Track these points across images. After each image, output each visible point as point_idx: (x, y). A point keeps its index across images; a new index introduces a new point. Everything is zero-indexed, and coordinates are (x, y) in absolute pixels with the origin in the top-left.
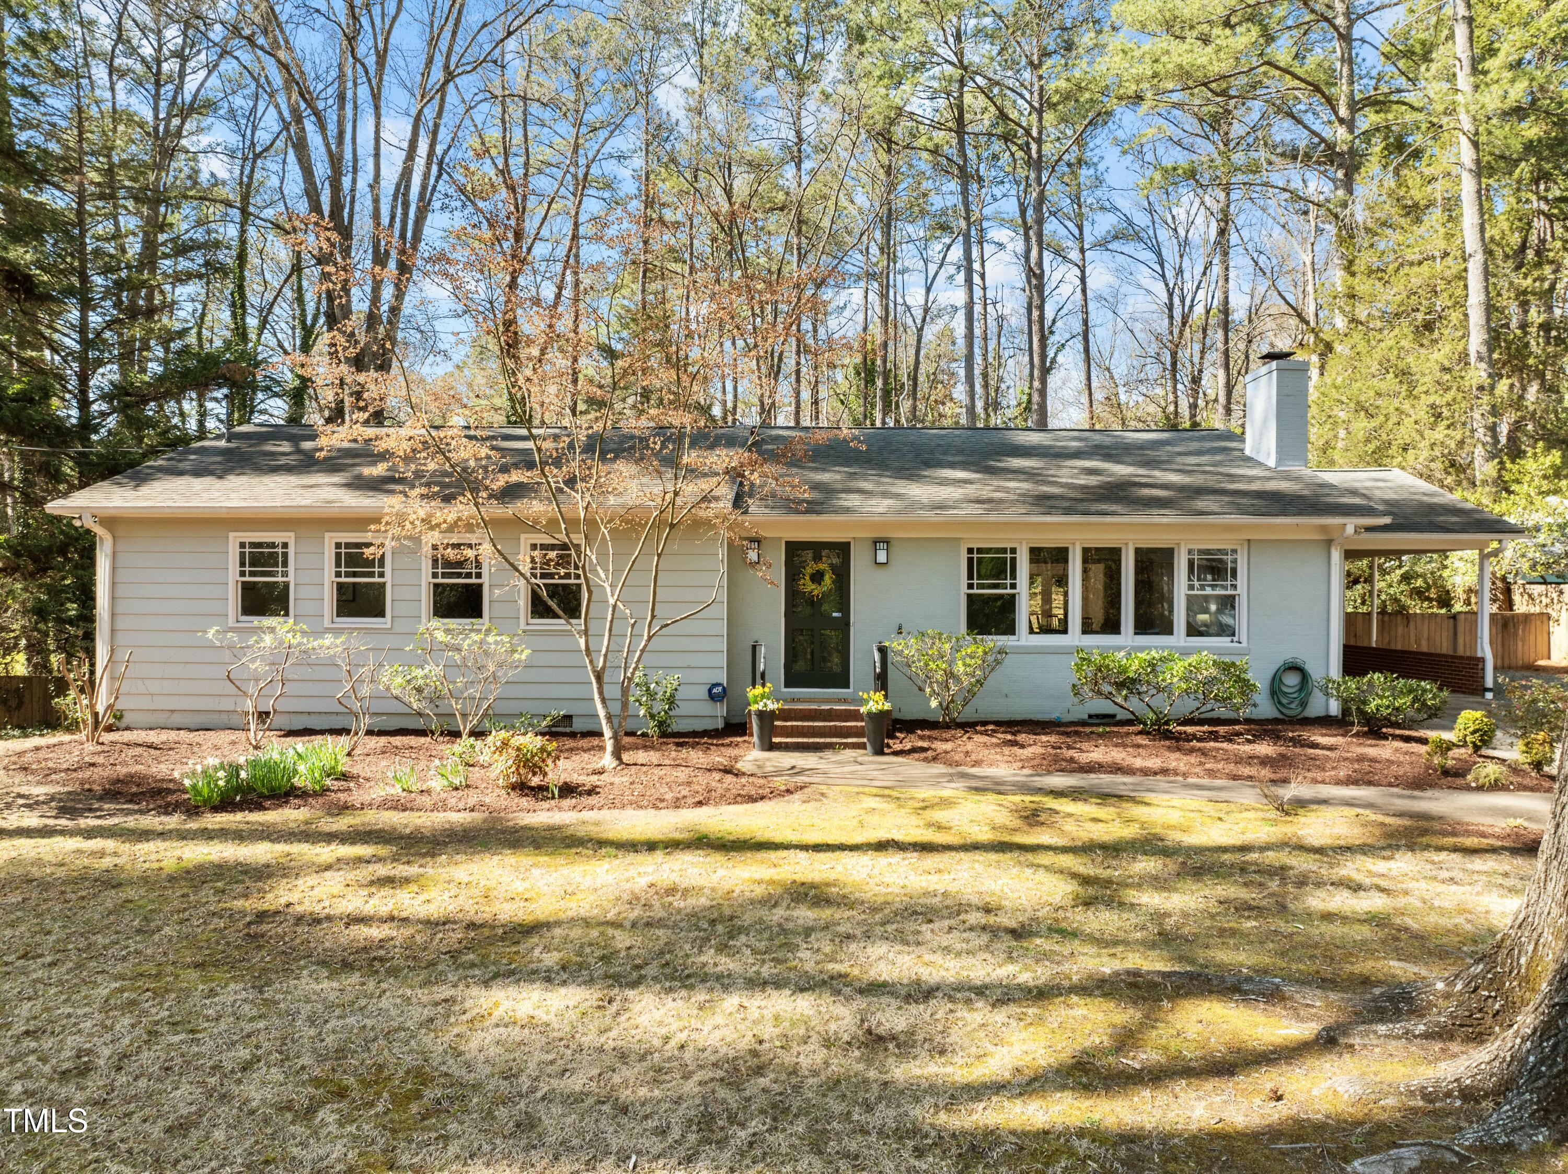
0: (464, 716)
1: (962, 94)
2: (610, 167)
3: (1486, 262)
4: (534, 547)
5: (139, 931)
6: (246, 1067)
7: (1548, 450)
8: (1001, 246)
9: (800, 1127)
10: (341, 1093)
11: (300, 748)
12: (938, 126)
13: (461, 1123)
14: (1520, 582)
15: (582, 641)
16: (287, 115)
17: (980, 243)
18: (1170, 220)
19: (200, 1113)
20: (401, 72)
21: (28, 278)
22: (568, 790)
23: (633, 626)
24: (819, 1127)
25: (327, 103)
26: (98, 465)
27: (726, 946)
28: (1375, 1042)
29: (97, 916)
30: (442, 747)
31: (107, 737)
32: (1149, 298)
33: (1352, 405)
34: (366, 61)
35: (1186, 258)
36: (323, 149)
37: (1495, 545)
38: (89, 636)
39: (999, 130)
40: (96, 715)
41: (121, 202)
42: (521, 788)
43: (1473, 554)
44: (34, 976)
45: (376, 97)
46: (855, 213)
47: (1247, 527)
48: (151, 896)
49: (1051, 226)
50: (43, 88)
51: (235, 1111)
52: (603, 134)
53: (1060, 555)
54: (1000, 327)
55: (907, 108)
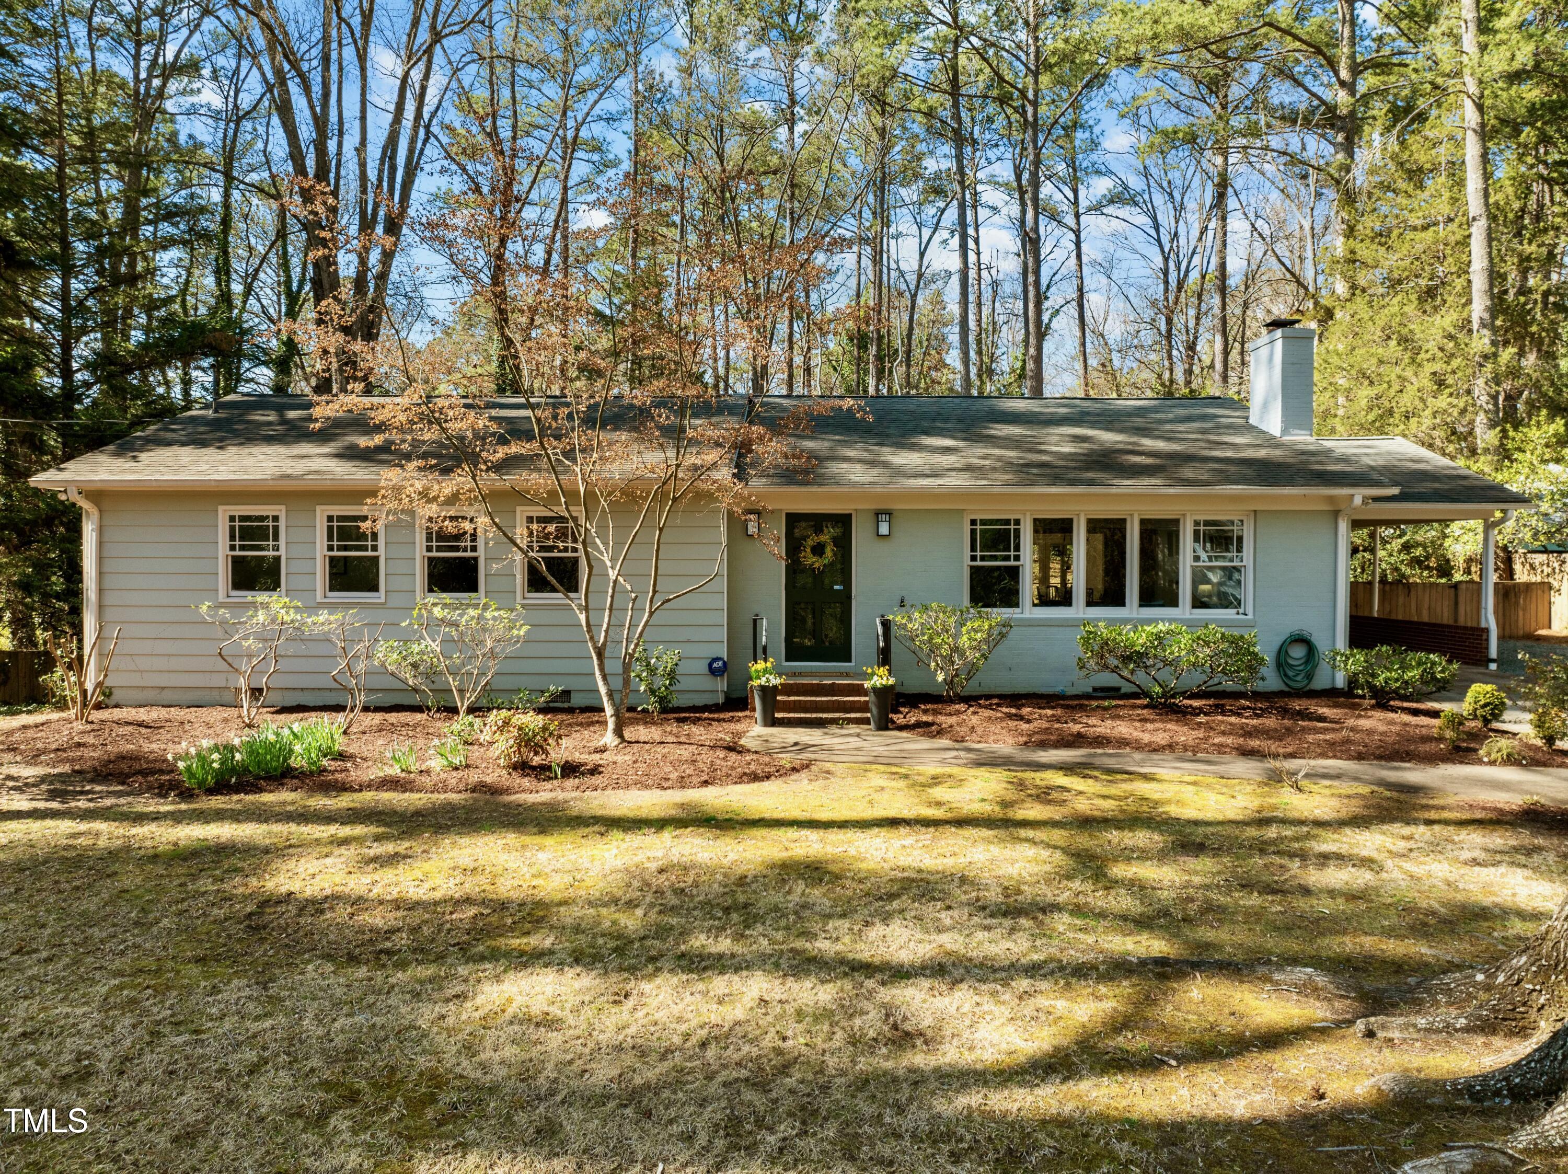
0: (461, 691)
1: (956, 56)
2: (597, 130)
3: (1489, 228)
4: (530, 519)
5: (137, 924)
6: (254, 1070)
7: (1551, 418)
8: (995, 209)
9: (831, 1131)
10: (353, 1097)
11: (296, 727)
12: (932, 88)
13: (480, 1129)
14: (1521, 551)
15: (582, 617)
16: (270, 75)
17: (975, 207)
18: (1165, 184)
19: (207, 1121)
20: (387, 33)
21: (10, 244)
22: (570, 770)
23: (634, 600)
24: (849, 1130)
25: (311, 64)
26: (84, 436)
27: (742, 936)
28: (1415, 1036)
29: (93, 908)
30: (439, 724)
31: (96, 715)
32: (1143, 263)
33: (1354, 372)
34: (352, 21)
35: (1181, 223)
36: (307, 113)
37: (1498, 515)
38: (76, 611)
39: (995, 93)
40: (84, 693)
41: (104, 166)
42: (522, 767)
43: (1477, 524)
44: (30, 973)
45: (362, 57)
46: (848, 176)
47: (1253, 498)
48: (148, 886)
49: (1047, 189)
50: (20, 47)
51: (243, 1119)
52: (592, 96)
53: (1064, 527)
54: (995, 292)
55: (901, 70)
